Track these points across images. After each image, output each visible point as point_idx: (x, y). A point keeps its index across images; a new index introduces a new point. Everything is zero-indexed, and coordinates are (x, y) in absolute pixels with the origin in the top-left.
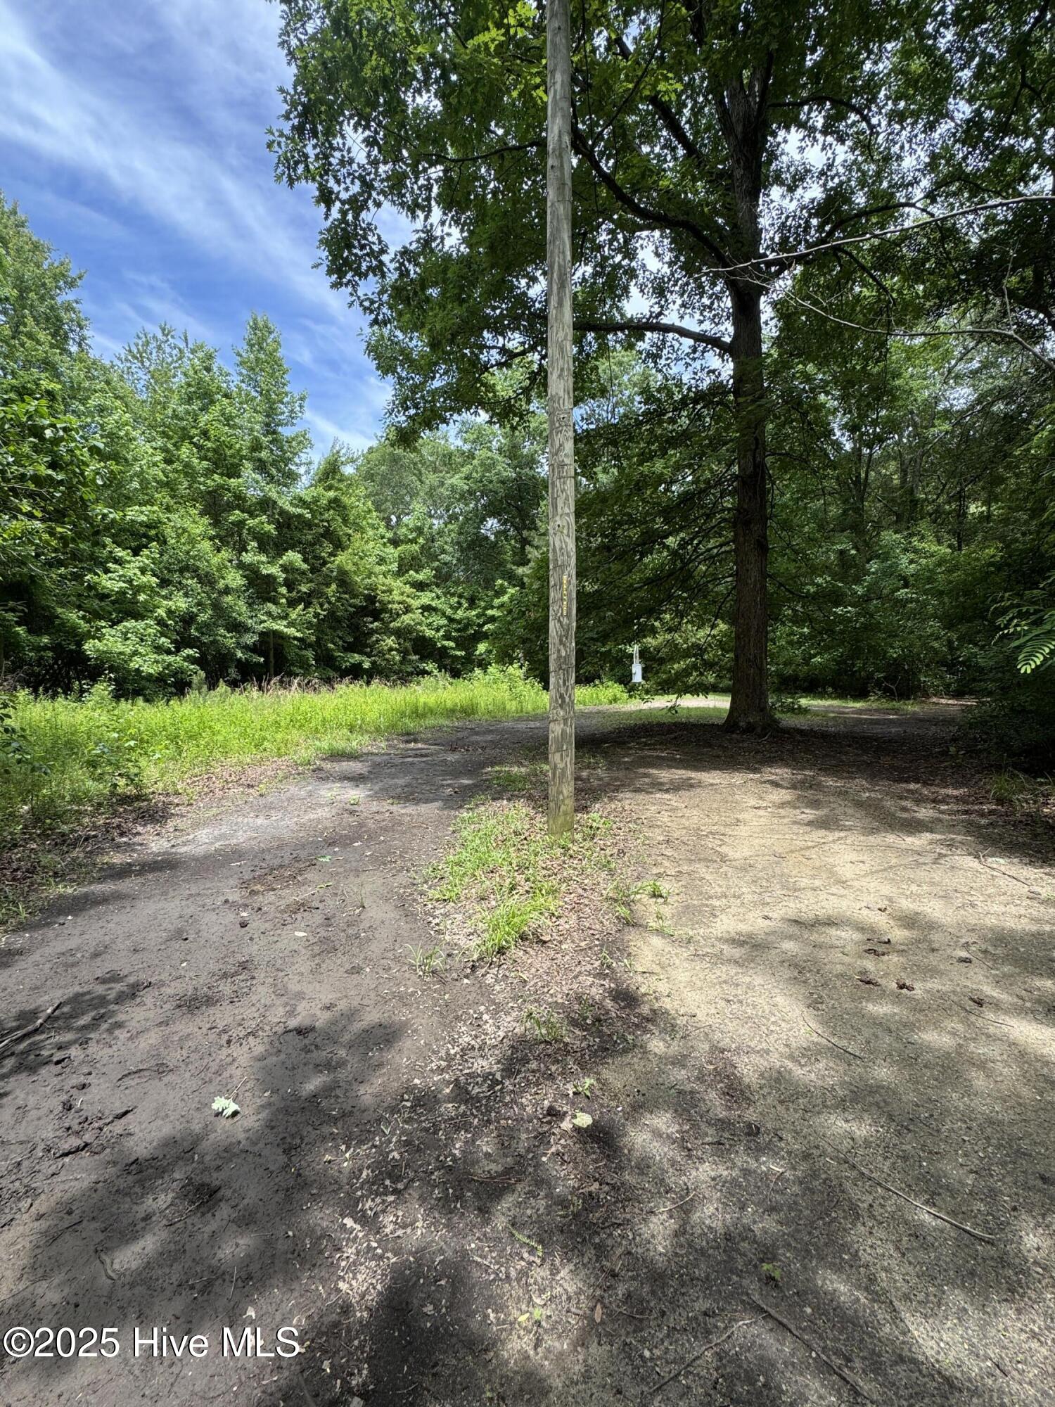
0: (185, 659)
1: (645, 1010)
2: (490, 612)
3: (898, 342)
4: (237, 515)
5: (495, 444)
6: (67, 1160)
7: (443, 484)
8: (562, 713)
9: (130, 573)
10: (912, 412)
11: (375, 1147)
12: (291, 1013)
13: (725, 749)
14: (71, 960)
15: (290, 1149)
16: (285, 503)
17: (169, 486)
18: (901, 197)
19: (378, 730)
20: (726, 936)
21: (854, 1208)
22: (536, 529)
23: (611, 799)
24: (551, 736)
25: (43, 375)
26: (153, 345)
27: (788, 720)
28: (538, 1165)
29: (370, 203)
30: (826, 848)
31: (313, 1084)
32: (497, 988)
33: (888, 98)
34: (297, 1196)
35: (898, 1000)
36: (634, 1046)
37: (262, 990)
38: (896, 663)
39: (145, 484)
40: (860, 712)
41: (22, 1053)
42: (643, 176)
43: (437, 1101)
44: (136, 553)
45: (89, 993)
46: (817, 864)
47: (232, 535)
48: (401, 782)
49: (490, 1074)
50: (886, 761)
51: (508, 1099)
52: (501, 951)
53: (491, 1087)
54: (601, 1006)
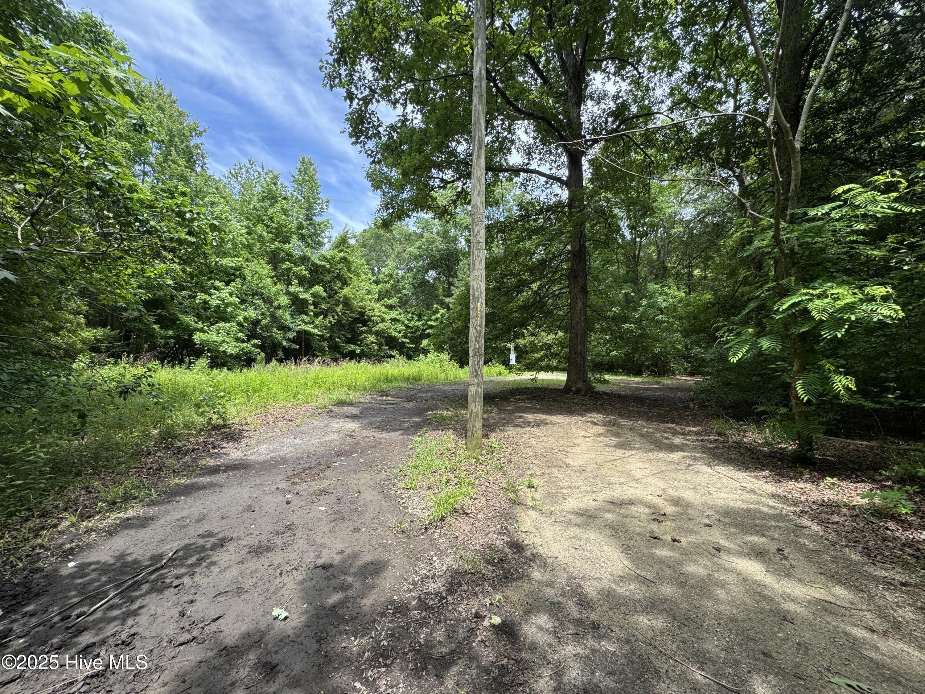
0: (253, 346)
1: (528, 553)
2: (429, 323)
3: (654, 183)
4: (287, 265)
5: (435, 230)
6: (182, 648)
7: (404, 251)
8: (476, 380)
9: (223, 296)
10: (662, 220)
11: (372, 638)
12: (319, 556)
13: (565, 403)
14: (183, 523)
15: (320, 640)
16: (315, 259)
17: (249, 247)
18: (655, 109)
19: (365, 389)
20: (572, 510)
21: (657, 672)
22: (457, 277)
23: (501, 431)
24: (470, 393)
25: (180, 183)
26: (244, 169)
27: (600, 388)
28: (471, 648)
29: (374, 100)
30: (625, 460)
31: (334, 598)
32: (441, 541)
33: (648, 60)
34: (326, 669)
35: (673, 548)
36: (524, 576)
37: (301, 542)
38: (656, 357)
39: (235, 246)
40: (638, 383)
41: (153, 581)
42: (521, 92)
43: (409, 610)
44: (227, 284)
45: (194, 544)
46: (621, 469)
47: (283, 276)
48: (379, 419)
49: (439, 593)
50: (655, 411)
51: (450, 608)
52: (443, 519)
53: (440, 601)
54: (503, 552)
